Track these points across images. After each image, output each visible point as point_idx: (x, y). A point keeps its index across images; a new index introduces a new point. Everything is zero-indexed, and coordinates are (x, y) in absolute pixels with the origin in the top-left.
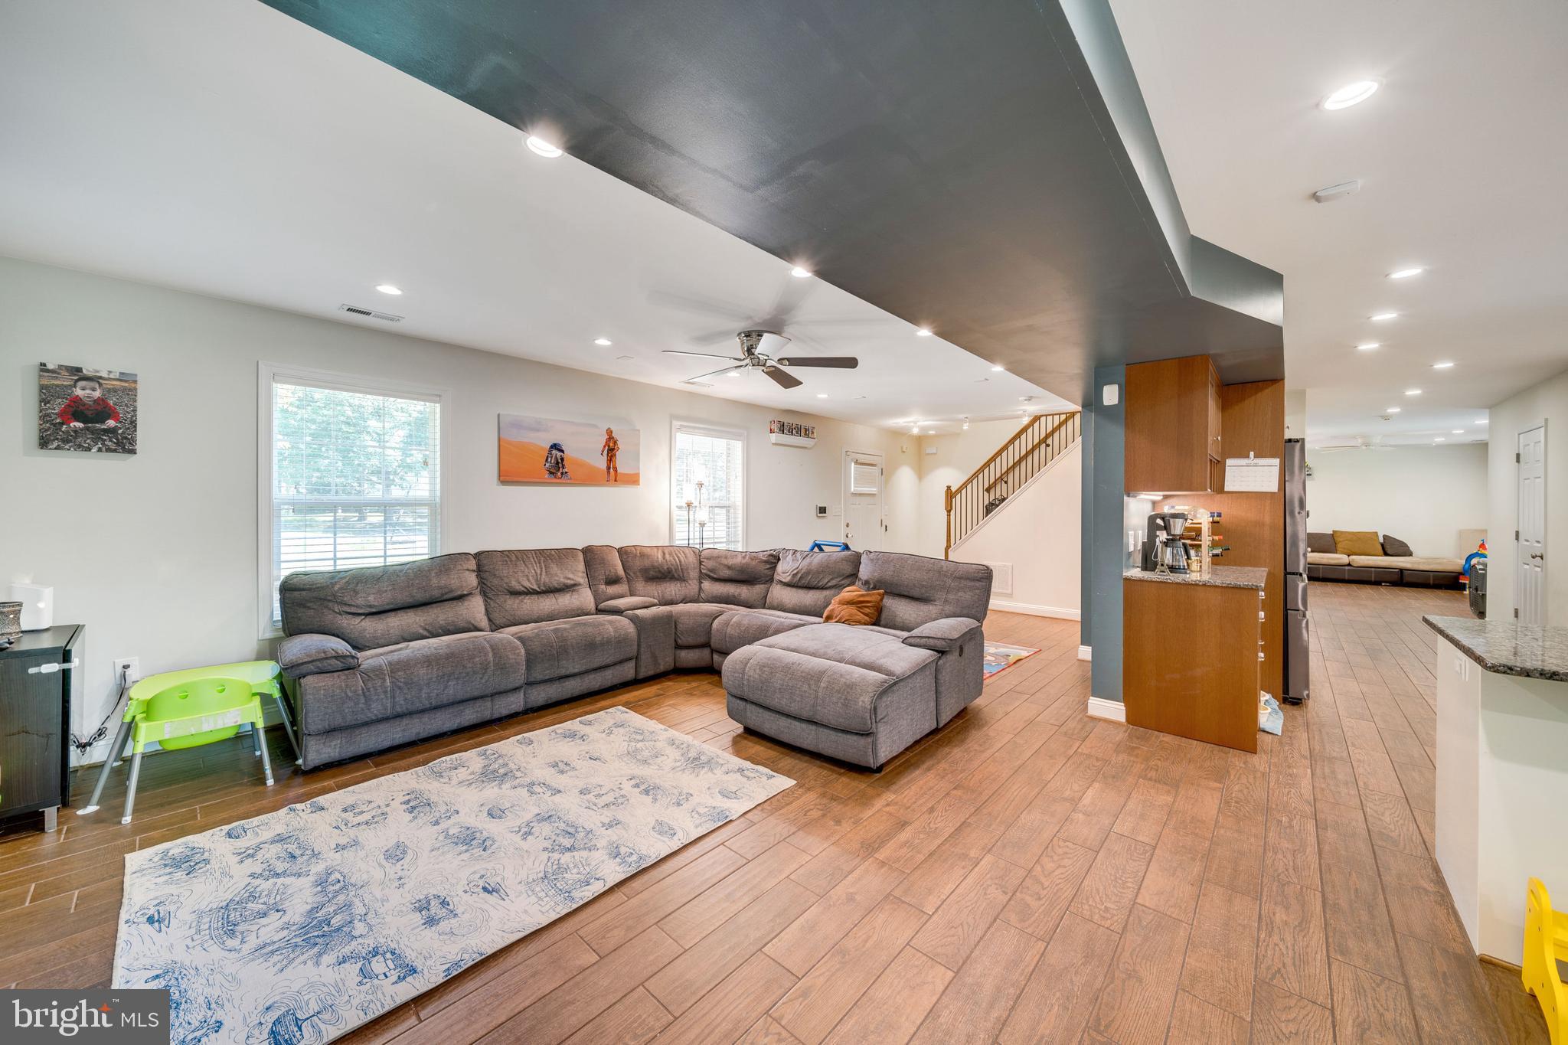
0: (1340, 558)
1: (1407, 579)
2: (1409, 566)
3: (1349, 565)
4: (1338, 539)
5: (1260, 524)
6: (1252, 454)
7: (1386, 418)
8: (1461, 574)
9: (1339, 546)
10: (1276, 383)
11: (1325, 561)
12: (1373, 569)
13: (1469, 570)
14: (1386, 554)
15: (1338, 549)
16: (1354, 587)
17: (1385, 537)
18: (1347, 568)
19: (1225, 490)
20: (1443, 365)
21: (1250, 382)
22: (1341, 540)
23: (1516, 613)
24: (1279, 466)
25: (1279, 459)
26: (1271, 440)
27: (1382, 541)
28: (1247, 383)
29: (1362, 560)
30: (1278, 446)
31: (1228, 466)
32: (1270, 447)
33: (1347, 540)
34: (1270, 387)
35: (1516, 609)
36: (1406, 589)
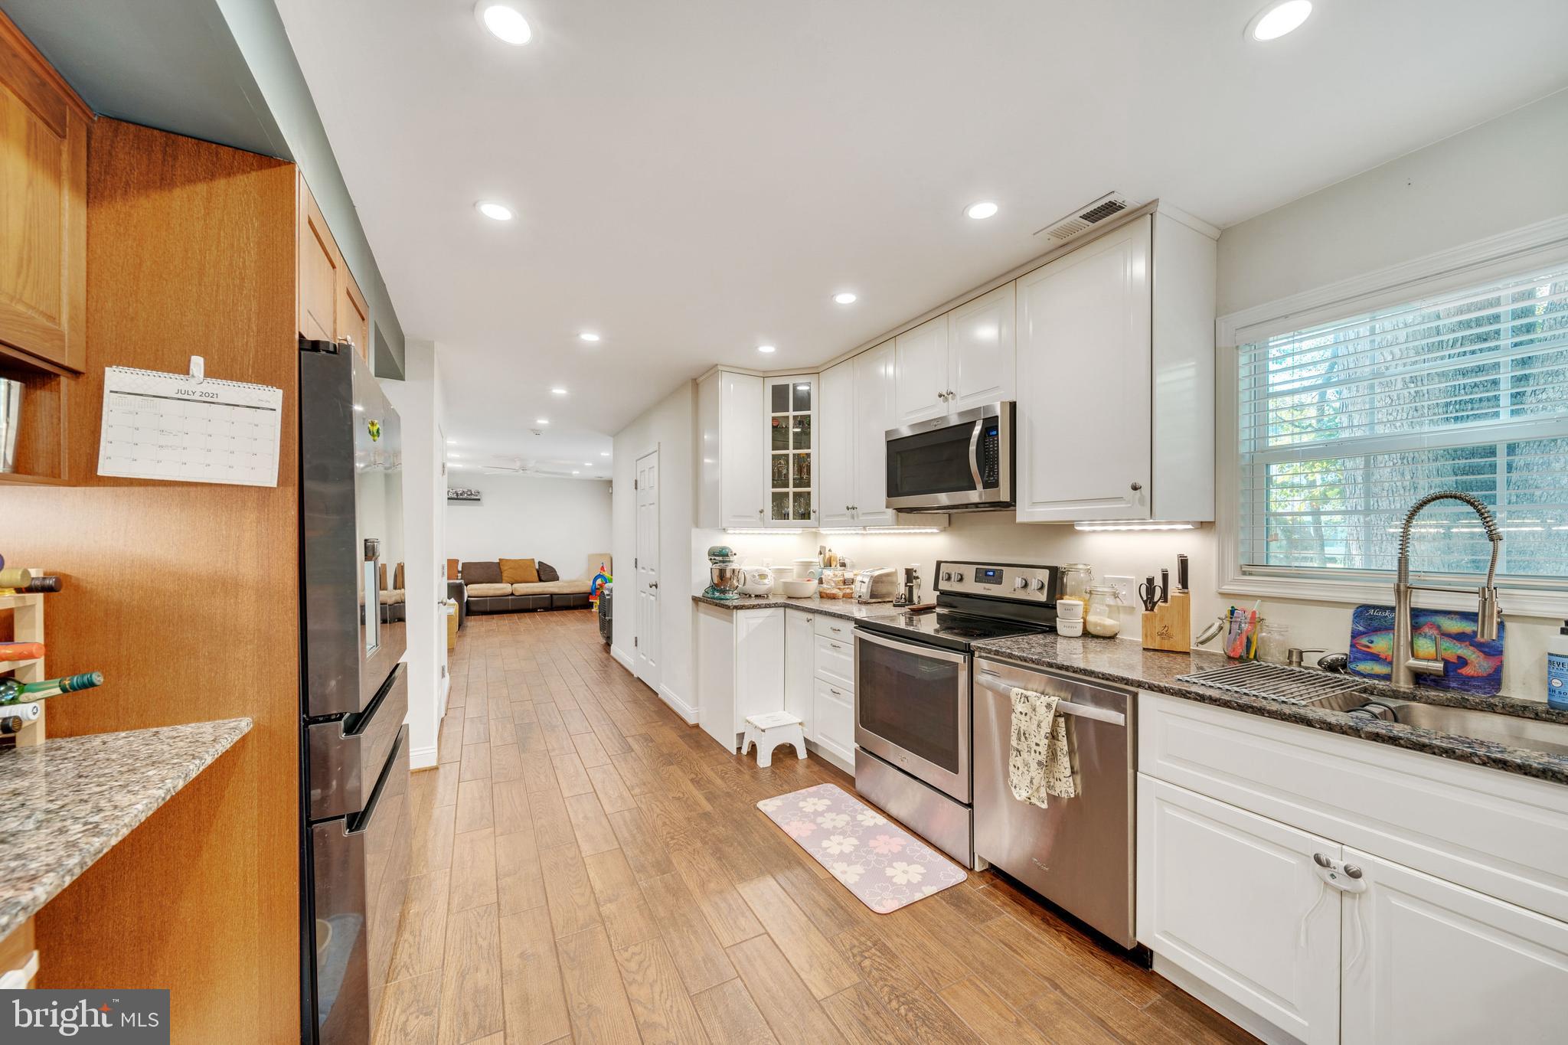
0: (503, 589)
1: (557, 603)
2: (554, 590)
3: (512, 594)
4: (504, 568)
5: (225, 585)
6: (197, 363)
7: (537, 432)
8: (590, 594)
9: (505, 574)
10: (270, 166)
11: (491, 593)
12: (531, 597)
13: (596, 591)
14: (541, 580)
15: (504, 578)
16: (515, 616)
17: (540, 563)
18: (510, 597)
19: (100, 473)
20: (590, 337)
21: (195, 138)
22: (506, 568)
23: (636, 641)
24: (280, 411)
25: (281, 391)
26: (258, 331)
27: (537, 567)
28: (182, 135)
29: (522, 588)
30: (277, 352)
31: (111, 392)
32: (257, 352)
33: (511, 568)
34: (254, 174)
35: (636, 638)
36: (555, 612)
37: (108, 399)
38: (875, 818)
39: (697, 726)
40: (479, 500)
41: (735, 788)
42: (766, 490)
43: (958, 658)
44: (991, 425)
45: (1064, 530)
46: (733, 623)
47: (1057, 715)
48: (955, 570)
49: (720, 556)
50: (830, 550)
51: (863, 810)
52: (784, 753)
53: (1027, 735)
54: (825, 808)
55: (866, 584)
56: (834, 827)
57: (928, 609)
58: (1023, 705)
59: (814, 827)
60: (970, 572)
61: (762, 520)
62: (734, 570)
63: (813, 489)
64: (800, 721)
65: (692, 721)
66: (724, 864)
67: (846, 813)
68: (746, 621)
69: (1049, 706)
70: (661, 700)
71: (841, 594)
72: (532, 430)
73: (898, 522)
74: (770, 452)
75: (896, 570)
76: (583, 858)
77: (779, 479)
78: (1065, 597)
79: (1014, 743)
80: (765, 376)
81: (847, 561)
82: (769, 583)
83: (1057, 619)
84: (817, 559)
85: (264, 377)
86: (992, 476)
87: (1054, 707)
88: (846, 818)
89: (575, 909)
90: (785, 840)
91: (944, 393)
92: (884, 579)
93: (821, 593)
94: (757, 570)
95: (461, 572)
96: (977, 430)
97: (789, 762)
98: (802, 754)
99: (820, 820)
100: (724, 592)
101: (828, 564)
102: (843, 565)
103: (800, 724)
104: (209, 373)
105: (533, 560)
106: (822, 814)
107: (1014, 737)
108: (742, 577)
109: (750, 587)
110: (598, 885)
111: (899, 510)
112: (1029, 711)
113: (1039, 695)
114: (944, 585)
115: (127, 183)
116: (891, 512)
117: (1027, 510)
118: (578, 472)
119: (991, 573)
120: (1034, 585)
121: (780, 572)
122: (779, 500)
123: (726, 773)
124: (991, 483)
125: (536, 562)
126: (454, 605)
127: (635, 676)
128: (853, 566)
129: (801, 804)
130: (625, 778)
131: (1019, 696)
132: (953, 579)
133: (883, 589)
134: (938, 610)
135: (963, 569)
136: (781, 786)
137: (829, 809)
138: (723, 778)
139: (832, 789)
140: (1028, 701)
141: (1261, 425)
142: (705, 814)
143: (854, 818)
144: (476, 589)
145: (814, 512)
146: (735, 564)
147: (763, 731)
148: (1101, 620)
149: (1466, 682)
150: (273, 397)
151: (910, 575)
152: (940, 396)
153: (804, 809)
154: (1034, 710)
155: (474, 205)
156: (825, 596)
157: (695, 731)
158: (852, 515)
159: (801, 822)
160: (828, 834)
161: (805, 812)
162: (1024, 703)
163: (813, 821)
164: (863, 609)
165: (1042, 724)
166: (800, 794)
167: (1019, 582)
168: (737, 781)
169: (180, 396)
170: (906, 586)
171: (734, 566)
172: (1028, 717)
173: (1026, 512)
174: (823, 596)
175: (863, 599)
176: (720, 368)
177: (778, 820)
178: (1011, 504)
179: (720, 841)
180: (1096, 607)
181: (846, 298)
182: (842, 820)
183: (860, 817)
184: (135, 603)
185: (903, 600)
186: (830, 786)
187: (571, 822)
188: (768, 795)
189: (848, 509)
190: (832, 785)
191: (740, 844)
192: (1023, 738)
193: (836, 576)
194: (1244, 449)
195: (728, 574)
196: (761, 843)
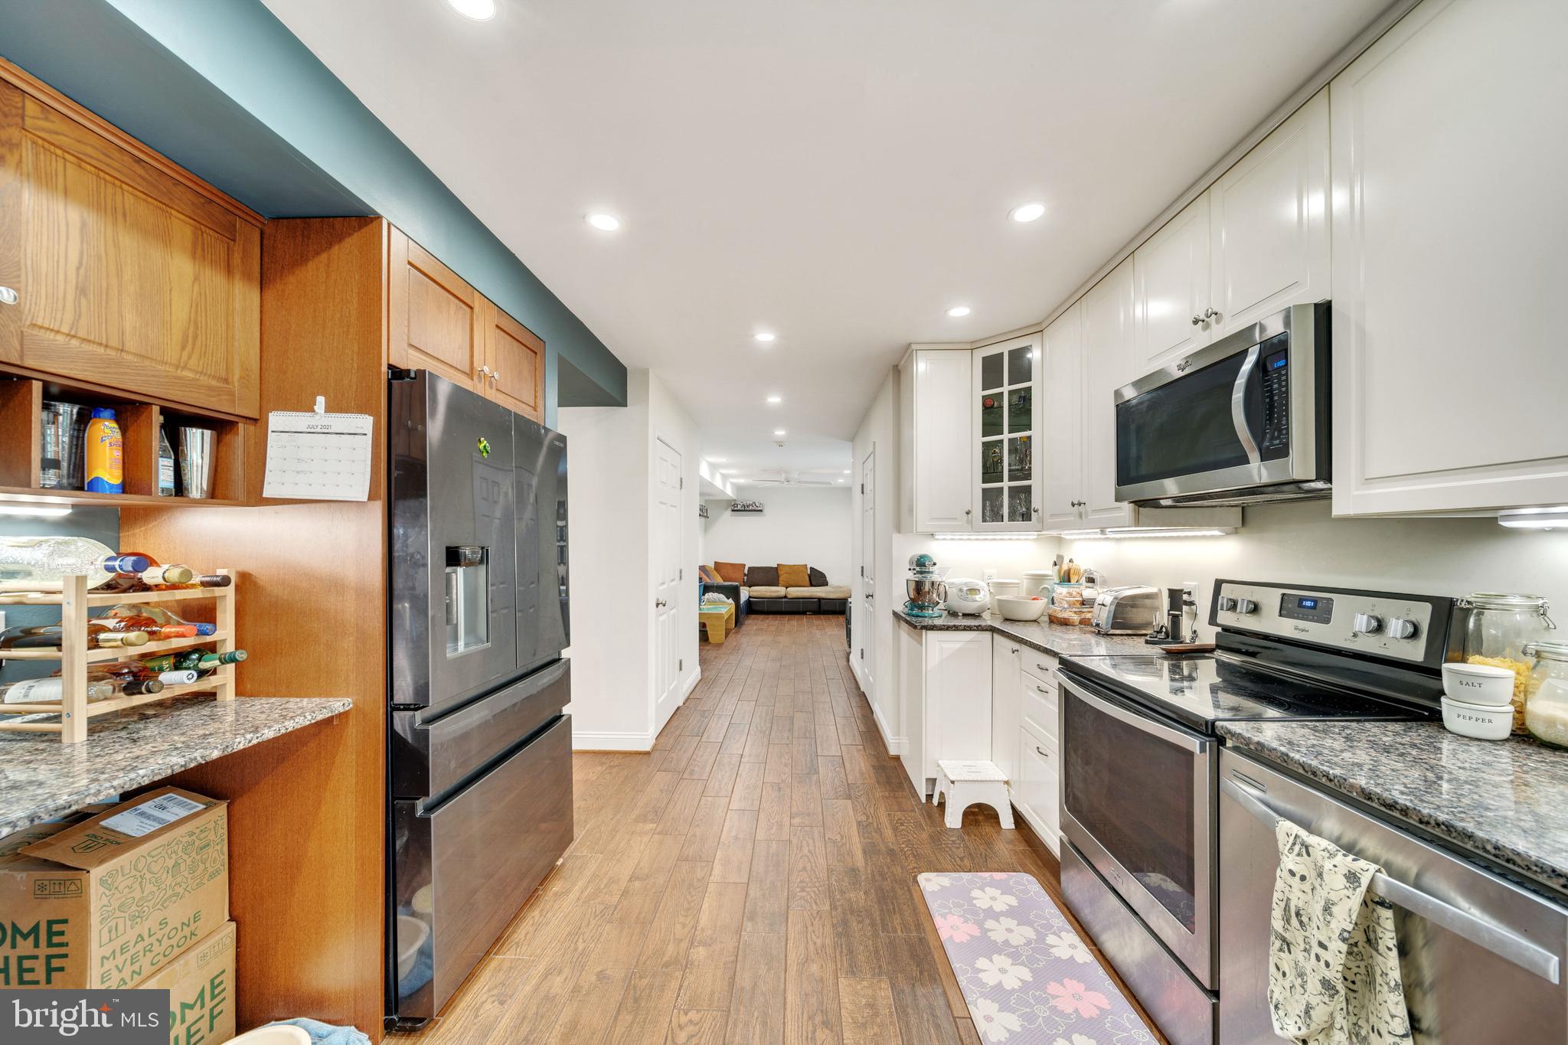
0: (778, 591)
1: (824, 607)
2: (823, 595)
3: (785, 597)
4: (780, 573)
6: (321, 400)
7: (780, 444)
9: (781, 578)
11: (768, 595)
12: (802, 600)
14: (812, 585)
15: (780, 582)
16: (785, 618)
17: (812, 569)
18: (784, 600)
19: (265, 495)
20: (765, 337)
21: (318, 217)
22: (782, 573)
23: (862, 654)
24: (371, 436)
25: (372, 418)
26: (358, 369)
27: (809, 572)
28: (313, 217)
29: (794, 592)
30: (370, 384)
31: (272, 432)
32: (357, 385)
33: (786, 573)
34: (356, 234)
35: (862, 650)
36: (822, 616)
37: (271, 436)
38: (1075, 947)
39: (897, 758)
40: (761, 511)
41: (903, 846)
42: (974, 485)
43: (1190, 742)
44: (1276, 350)
46: (922, 645)
47: (1372, 901)
48: (1243, 594)
49: (921, 564)
50: (1071, 561)
51: (1061, 929)
52: (980, 815)
53: (1305, 919)
54: (1004, 908)
55: (1107, 608)
56: (1006, 943)
57: (1202, 652)
58: (1299, 859)
59: (977, 933)
60: (1271, 600)
61: (970, 522)
62: (933, 583)
63: (1034, 482)
64: (1006, 779)
65: (893, 751)
66: (841, 945)
67: (1033, 927)
68: (939, 646)
69: (1352, 878)
70: (874, 720)
71: (1076, 618)
72: (776, 442)
73: (1137, 522)
74: (979, 439)
75: (1160, 590)
76: (708, 882)
77: (991, 470)
78: (1471, 659)
79: (1277, 924)
80: (973, 347)
81: (1095, 576)
82: (983, 598)
83: (1443, 699)
84: (1052, 572)
85: (361, 409)
86: (1278, 437)
87: (1365, 881)
88: (1029, 933)
89: (670, 940)
90: (931, 938)
91: (1202, 317)
92: (1139, 602)
93: (1050, 616)
94: (966, 584)
95: (747, 575)
96: (1248, 364)
97: (987, 829)
98: (1007, 822)
99: (990, 924)
100: (922, 608)
101: (1066, 578)
102: (1091, 580)
103: (1007, 783)
104: (329, 409)
105: (806, 565)
106: (995, 916)
107: (1277, 913)
108: (942, 589)
109: (955, 602)
110: (704, 919)
111: (1140, 504)
112: (1311, 875)
113: (1332, 847)
114: (1226, 618)
115: (282, 267)
116: (1127, 508)
117: (1356, 493)
118: (842, 481)
119: (1308, 604)
120: (1398, 629)
121: (1001, 586)
122: (990, 498)
123: (902, 824)
124: (1275, 449)
125: (809, 567)
126: (731, 604)
127: (862, 690)
128: (1102, 583)
129: (976, 893)
130: (794, 803)
131: (1292, 838)
132: (1238, 610)
133: (1138, 616)
134: (1220, 654)
135: (1259, 593)
136: (962, 859)
137: (1011, 913)
138: (895, 829)
139: (1029, 885)
140: (1308, 854)
142: (853, 870)
143: (1041, 938)
144: (756, 591)
145: (1035, 511)
147: (953, 782)
150: (365, 423)
151: (1177, 598)
152: (1196, 322)
153: (974, 902)
154: (1320, 875)
155: (584, 217)
156: (1055, 621)
157: (894, 763)
158: (1080, 514)
159: (962, 919)
160: (991, 949)
161: (975, 905)
162: (1299, 855)
163: (980, 924)
164: (1103, 643)
165: (1334, 909)
166: (981, 877)
167: (1361, 622)
168: (911, 838)
169: (309, 430)
170: (1169, 615)
171: (936, 578)
172: (1307, 886)
173: (1357, 497)
174: (1054, 621)
175: (1103, 631)
176: (914, 347)
177: (934, 906)
178: (1319, 485)
179: (852, 912)
180: (1553, 684)
181: (1029, 213)
182: (1021, 934)
183: (1051, 939)
184: (285, 597)
185: (1162, 635)
186: (1027, 878)
187: (720, 839)
188: (939, 867)
189: (1073, 505)
190: (1031, 878)
191: (873, 924)
192: (1294, 921)
193: (1070, 594)
195: (927, 587)
196: (899, 931)
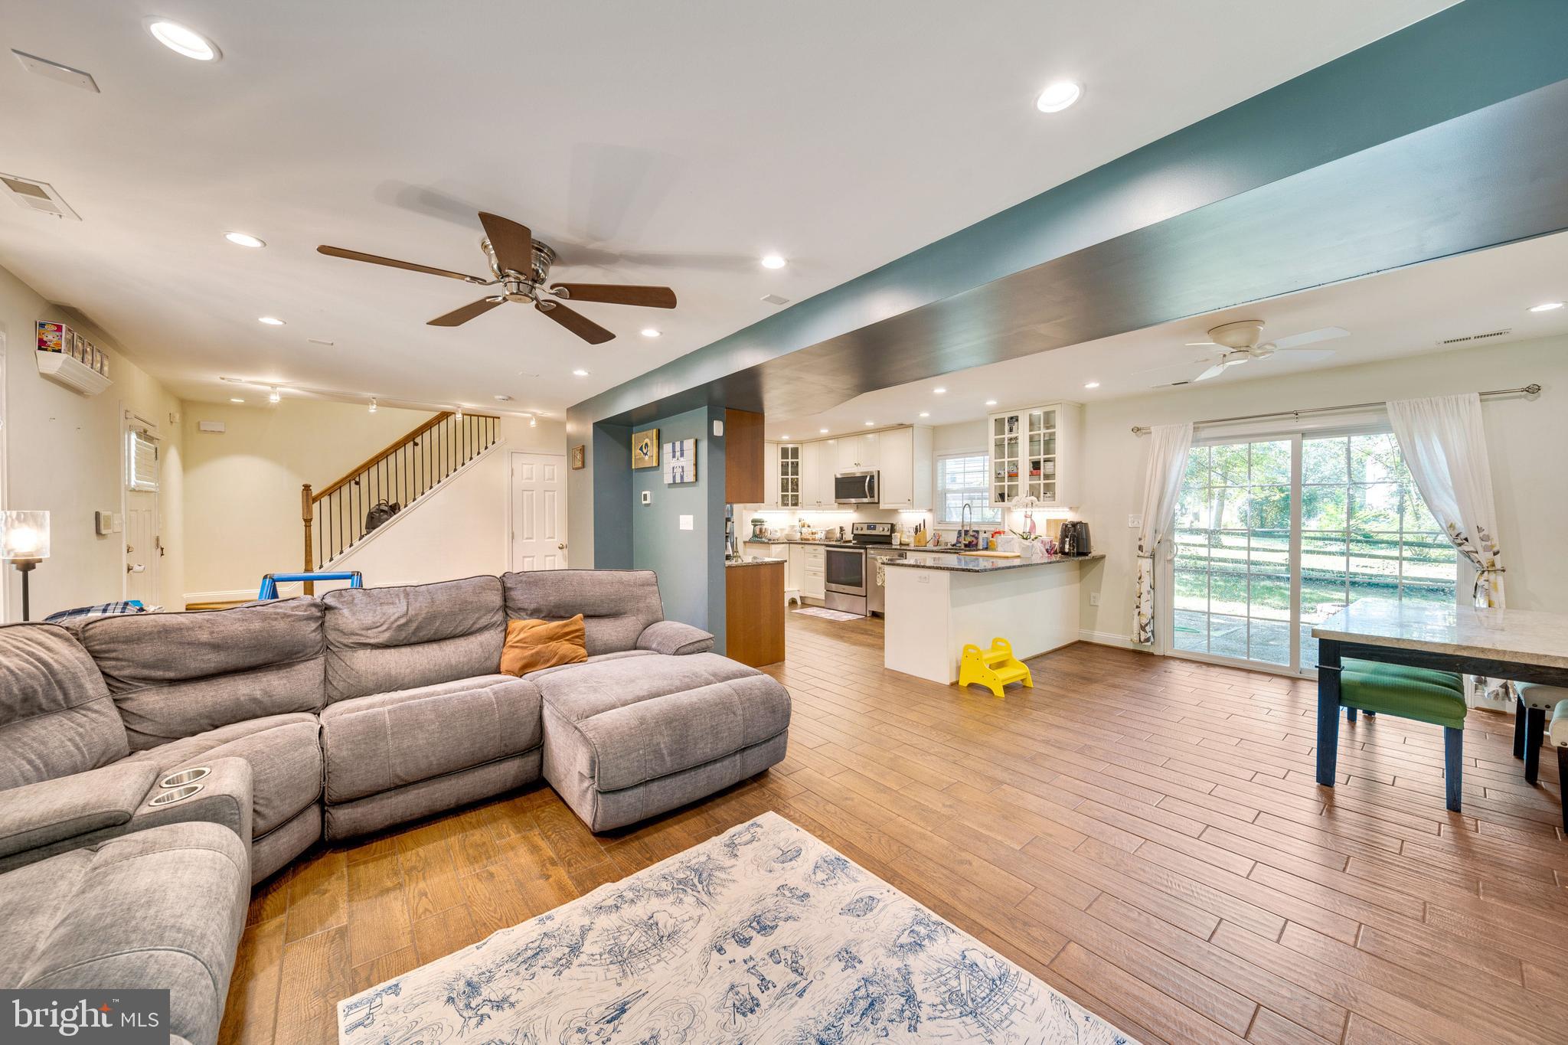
42: (780, 493)
43: (862, 551)
44: (872, 477)
45: (895, 511)
46: (770, 550)
48: (859, 526)
49: (759, 522)
50: (805, 520)
57: (849, 542)
60: (865, 526)
61: (778, 506)
63: (800, 493)
73: (839, 508)
74: (782, 477)
75: (835, 527)
77: (784, 488)
78: (895, 533)
80: (778, 443)
82: (778, 534)
83: (892, 540)
84: (797, 523)
86: (872, 493)
92: (832, 531)
93: (801, 538)
94: (774, 528)
96: (868, 479)
98: (799, 602)
100: (760, 538)
101: (806, 526)
102: (809, 526)
108: (767, 531)
109: (772, 536)
111: (840, 503)
114: (855, 532)
116: (837, 504)
119: (872, 526)
120: (886, 529)
121: (784, 528)
122: (784, 498)
124: (872, 496)
128: (814, 527)
132: (858, 529)
133: (830, 536)
134: (853, 538)
135: (862, 525)
141: (944, 483)
145: (800, 503)
146: (766, 526)
148: (905, 540)
149: (973, 546)
151: (842, 529)
152: (856, 465)
156: (803, 539)
158: (819, 505)
167: (881, 529)
170: (840, 534)
173: (882, 506)
178: (878, 503)
180: (904, 536)
189: (815, 502)
193: (808, 531)
194: (940, 489)
195: (762, 530)
